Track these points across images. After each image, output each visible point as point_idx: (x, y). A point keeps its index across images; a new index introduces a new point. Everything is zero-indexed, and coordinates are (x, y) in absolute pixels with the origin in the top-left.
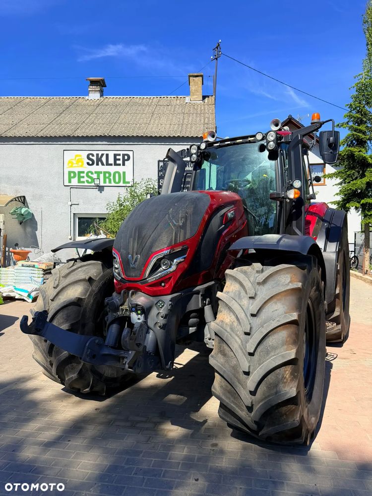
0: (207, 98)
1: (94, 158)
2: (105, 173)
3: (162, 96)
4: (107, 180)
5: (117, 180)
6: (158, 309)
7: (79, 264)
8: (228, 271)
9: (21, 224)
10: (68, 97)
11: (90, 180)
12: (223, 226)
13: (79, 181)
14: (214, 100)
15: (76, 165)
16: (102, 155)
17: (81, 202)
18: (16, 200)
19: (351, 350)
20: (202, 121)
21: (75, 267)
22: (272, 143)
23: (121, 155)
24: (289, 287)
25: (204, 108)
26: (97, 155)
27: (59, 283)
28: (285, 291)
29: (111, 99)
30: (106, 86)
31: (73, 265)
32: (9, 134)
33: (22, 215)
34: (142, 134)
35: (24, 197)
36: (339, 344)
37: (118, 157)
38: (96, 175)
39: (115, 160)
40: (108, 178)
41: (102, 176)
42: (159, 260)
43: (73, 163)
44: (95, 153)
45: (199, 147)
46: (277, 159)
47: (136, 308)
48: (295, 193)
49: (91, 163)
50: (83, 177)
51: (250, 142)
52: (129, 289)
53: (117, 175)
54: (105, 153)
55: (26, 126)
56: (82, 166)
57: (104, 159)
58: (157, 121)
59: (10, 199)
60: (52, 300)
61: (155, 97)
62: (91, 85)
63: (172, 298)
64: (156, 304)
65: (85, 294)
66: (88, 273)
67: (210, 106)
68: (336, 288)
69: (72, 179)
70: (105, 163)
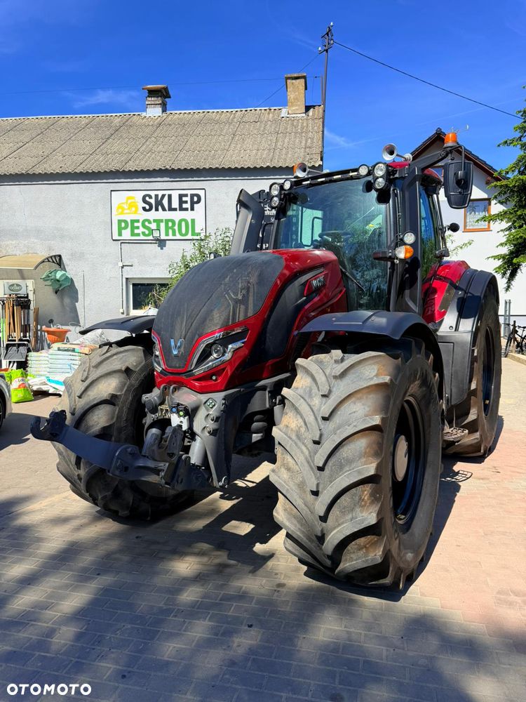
0: (312, 110)
1: (153, 201)
2: (167, 221)
3: (249, 109)
4: (170, 231)
5: (184, 231)
6: (208, 410)
7: (115, 349)
8: (299, 361)
9: (56, 293)
10: (118, 114)
11: (147, 232)
12: (305, 298)
13: (133, 234)
14: (321, 111)
15: (128, 211)
16: (163, 196)
17: (135, 261)
18: (49, 261)
19: (495, 467)
20: (303, 144)
21: (108, 354)
22: (380, 180)
23: (189, 196)
24: (372, 383)
25: (307, 124)
26: (157, 196)
27: (88, 374)
28: (367, 387)
29: (177, 115)
30: (170, 97)
31: (107, 352)
32: (38, 171)
33: (58, 281)
34: (217, 166)
35: (60, 256)
36: (479, 459)
37: (184, 199)
38: (155, 224)
39: (181, 202)
40: (172, 228)
41: (163, 225)
42: (209, 346)
43: (123, 209)
44: (153, 194)
45: (282, 187)
46: (389, 202)
47: (177, 408)
48: (406, 251)
49: (147, 207)
50: (138, 228)
51: (352, 178)
52: (170, 383)
53: (183, 223)
54: (167, 193)
55: (61, 158)
56: (136, 212)
57: (165, 202)
58: (239, 146)
59: (41, 260)
60: (80, 397)
61: (239, 110)
62: (149, 97)
63: (226, 396)
64: (205, 403)
65: (121, 389)
66: (125, 361)
67: (316, 121)
68: (470, 381)
69: (123, 231)
70: (167, 208)
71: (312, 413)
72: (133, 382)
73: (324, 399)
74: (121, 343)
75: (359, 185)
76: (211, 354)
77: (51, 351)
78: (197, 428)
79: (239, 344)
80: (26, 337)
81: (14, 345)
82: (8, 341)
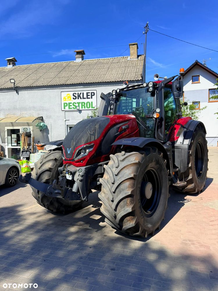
0: (140, 56)
1: (77, 95)
2: (82, 103)
3: (115, 57)
4: (83, 107)
5: (88, 107)
6: (79, 173)
7: (52, 152)
8: (111, 156)
9: (41, 131)
10: (65, 62)
11: (74, 107)
12: (119, 133)
13: (69, 108)
14: (144, 57)
15: (68, 99)
16: (81, 93)
17: (70, 119)
18: (38, 119)
19: (201, 198)
20: (135, 71)
21: (50, 154)
22: (151, 88)
23: (90, 93)
25: (138, 63)
26: (78, 93)
27: (42, 161)
29: (87, 61)
30: (85, 54)
31: (49, 153)
32: (34, 85)
33: (41, 126)
34: (101, 81)
35: (42, 117)
37: (88, 94)
38: (78, 104)
39: (87, 95)
40: (84, 105)
41: (80, 104)
42: (80, 150)
43: (66, 99)
44: (77, 93)
45: (116, 91)
46: (154, 96)
47: (68, 172)
48: (157, 115)
49: (75, 98)
50: (71, 106)
51: (142, 87)
52: (67, 164)
53: (88, 104)
54: (82, 92)
55: (43, 80)
56: (70, 100)
57: (81, 96)
58: (110, 73)
59: (35, 119)
60: (39, 169)
61: (111, 58)
62: (77, 54)
63: (86, 168)
64: (79, 170)
65: (53, 166)
66: (55, 156)
67: (141, 61)
68: (188, 163)
69: (66, 107)
70: (82, 98)
71: (112, 173)
72: (58, 164)
73: (117, 168)
74: (54, 150)
75: (144, 90)
76: (81, 153)
77: (38, 153)
78: (75, 179)
79: (91, 150)
80: (29, 148)
81: (25, 151)
82: (23, 149)
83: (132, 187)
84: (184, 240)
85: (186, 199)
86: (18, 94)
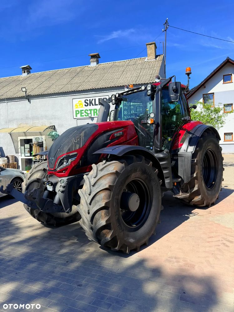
0: (159, 57)
1: (88, 102)
2: (94, 110)
3: (132, 59)
4: (95, 114)
6: (61, 183)
7: (43, 162)
8: (93, 165)
9: (53, 140)
10: (80, 67)
11: (87, 115)
12: (110, 141)
13: (81, 116)
14: (163, 57)
15: (79, 107)
16: (93, 100)
18: (49, 128)
20: (151, 73)
22: (149, 91)
25: (155, 64)
26: (90, 100)
27: (32, 171)
29: (102, 65)
30: (100, 58)
32: (46, 93)
33: (53, 136)
34: (113, 86)
35: (54, 126)
38: (90, 111)
40: (96, 112)
41: (92, 111)
42: (63, 159)
43: (77, 106)
44: (88, 99)
47: (49, 183)
48: (151, 121)
49: (86, 105)
50: (83, 113)
54: (94, 98)
55: (55, 87)
56: (82, 107)
57: (93, 102)
58: (124, 76)
59: (46, 128)
61: (128, 60)
62: (91, 58)
63: (68, 178)
64: (60, 181)
65: (42, 176)
67: (159, 62)
69: (78, 115)
70: (94, 104)
71: (89, 184)
73: (94, 179)
76: (63, 163)
78: (57, 190)
79: (73, 159)
80: (42, 158)
81: (37, 161)
82: (35, 160)
83: (108, 199)
84: (169, 258)
85: (192, 213)
86: (30, 103)
